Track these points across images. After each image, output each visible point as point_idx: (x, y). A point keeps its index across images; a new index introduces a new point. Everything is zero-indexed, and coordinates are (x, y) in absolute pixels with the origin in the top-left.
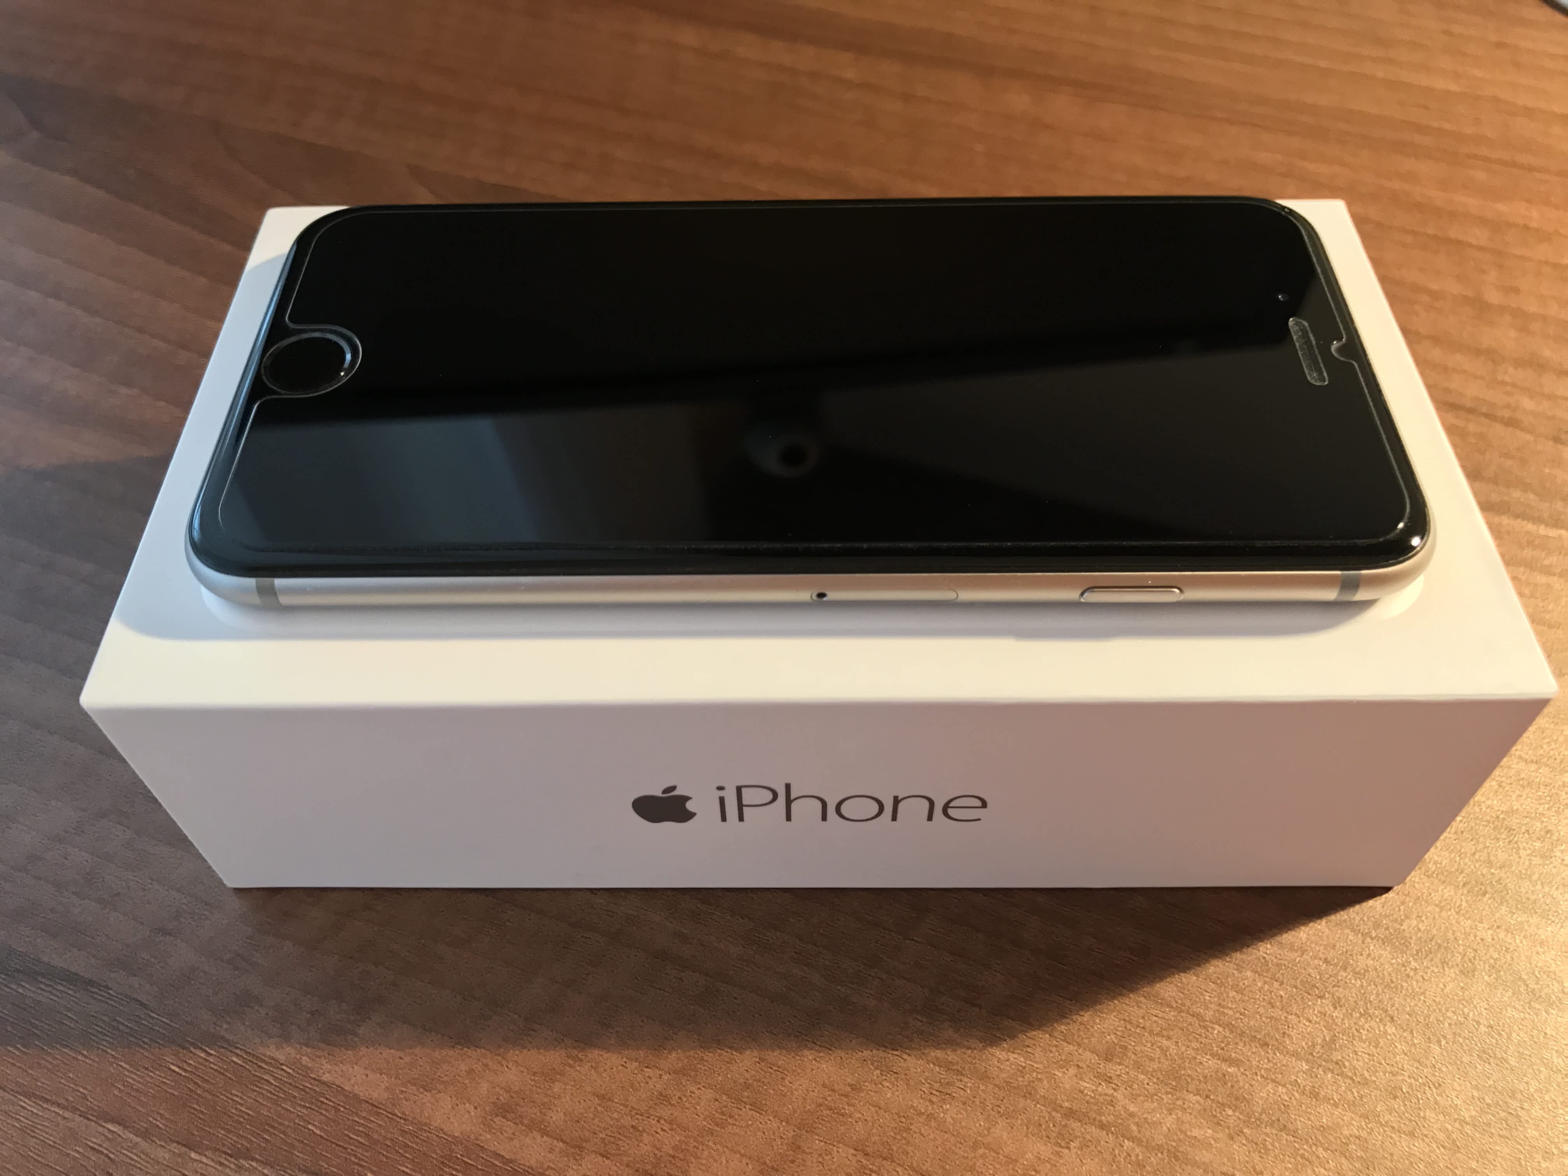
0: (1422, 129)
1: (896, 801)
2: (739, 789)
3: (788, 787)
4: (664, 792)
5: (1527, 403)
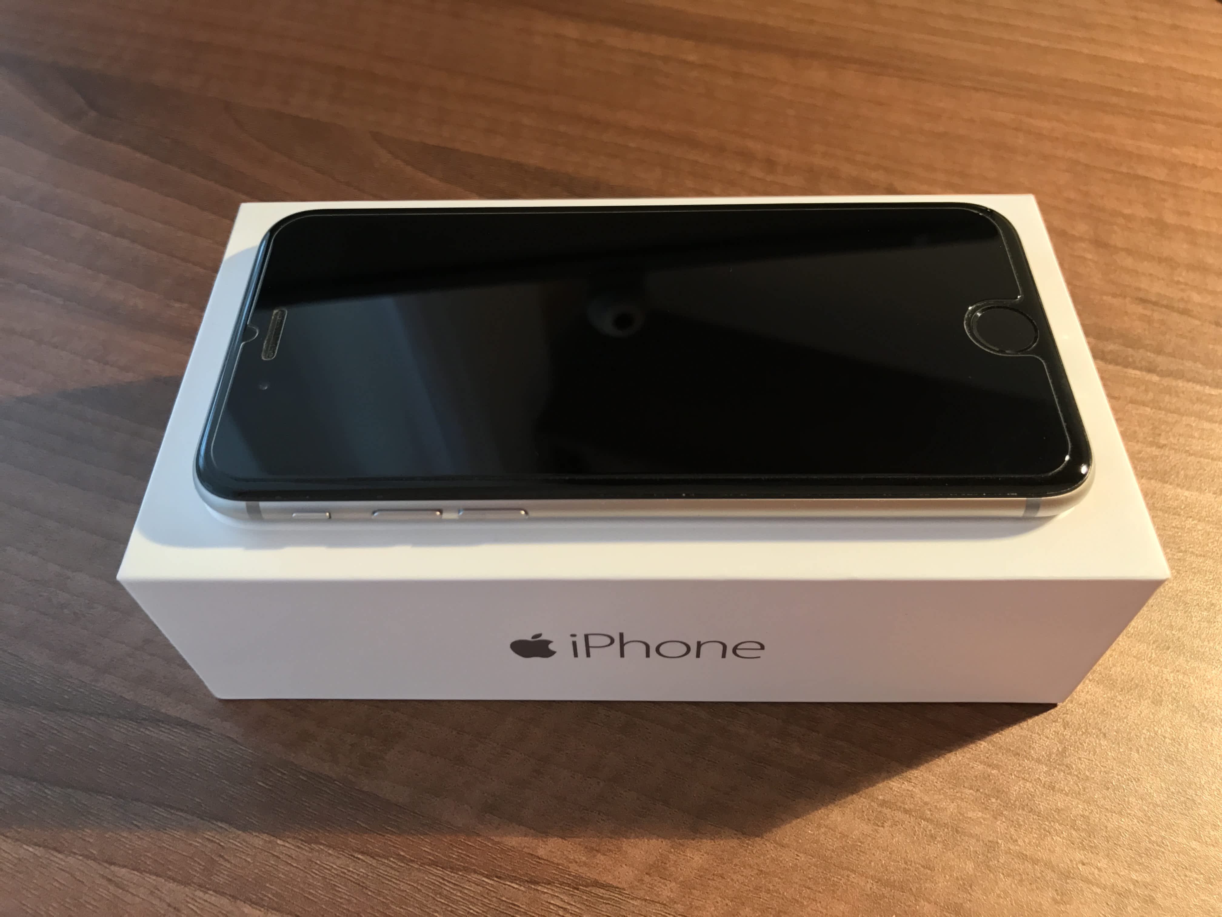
0: (1117, 92)
1: (699, 645)
2: (586, 637)
3: (621, 635)
4: (533, 638)
5: (1196, 297)
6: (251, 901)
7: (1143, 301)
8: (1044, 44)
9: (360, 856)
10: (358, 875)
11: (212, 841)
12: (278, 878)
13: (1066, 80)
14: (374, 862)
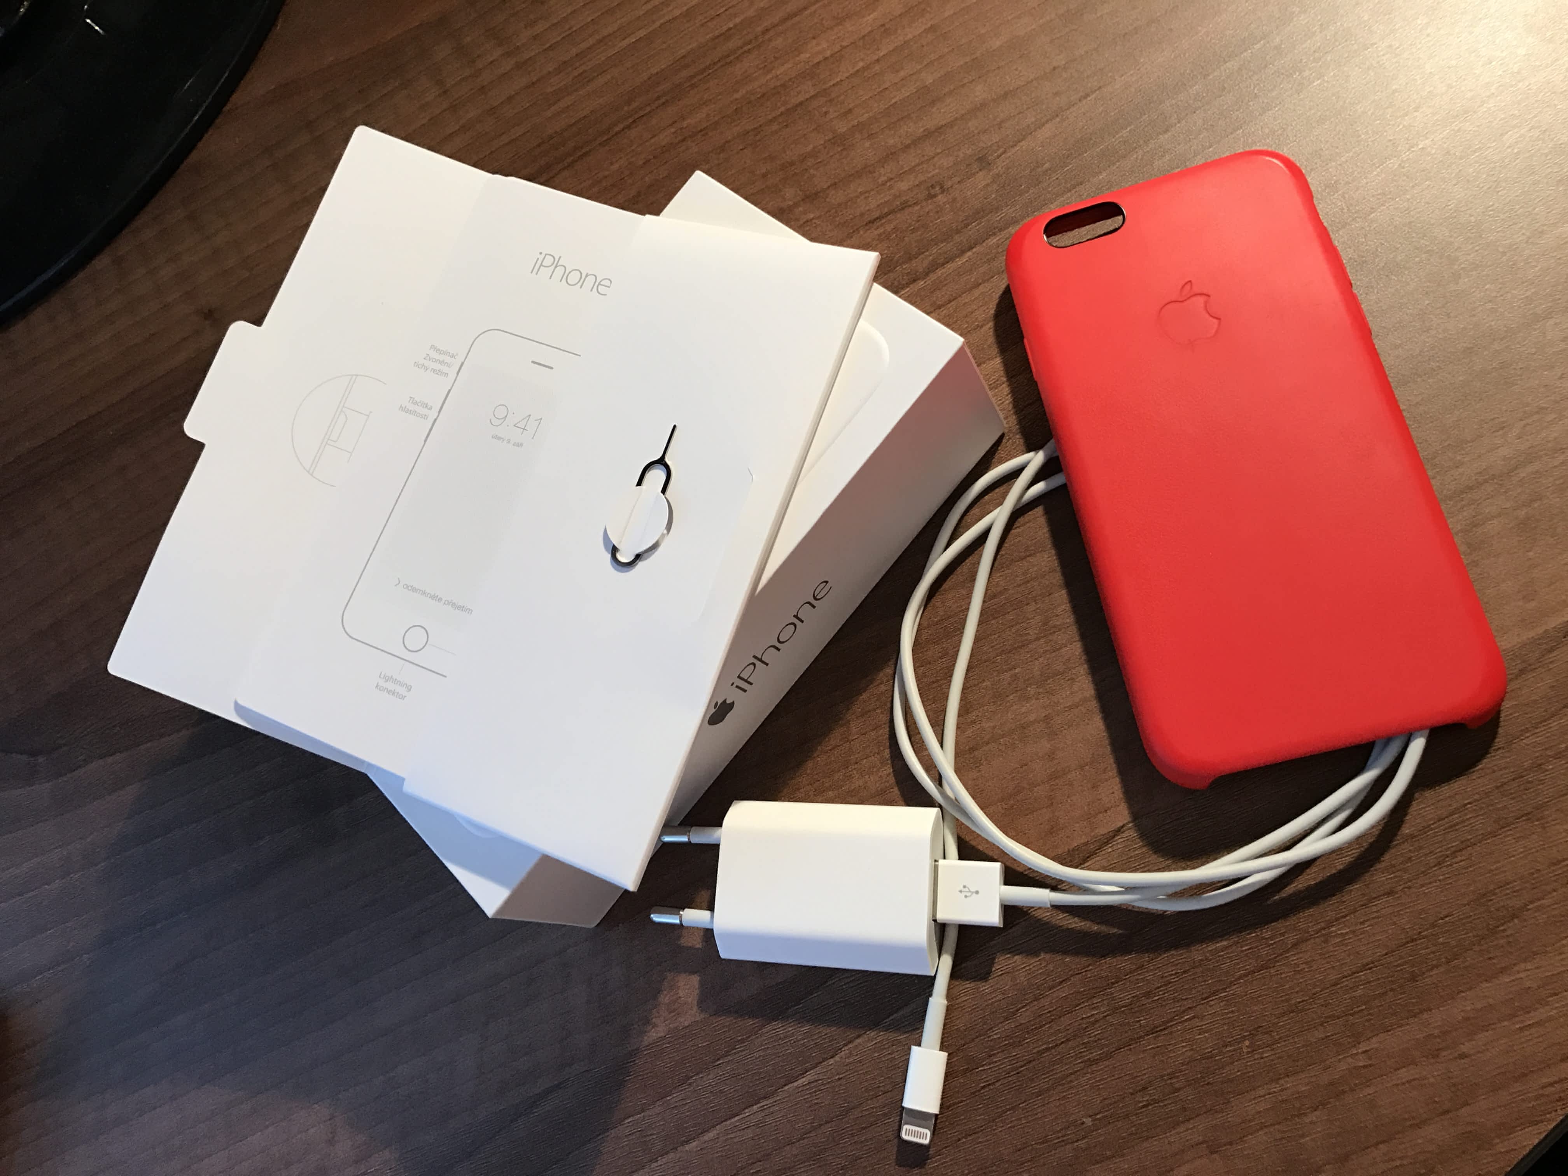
6: (685, 1141)
9: (718, 1063)
10: (728, 1073)
11: (633, 1133)
12: (687, 1116)
14: (729, 1058)
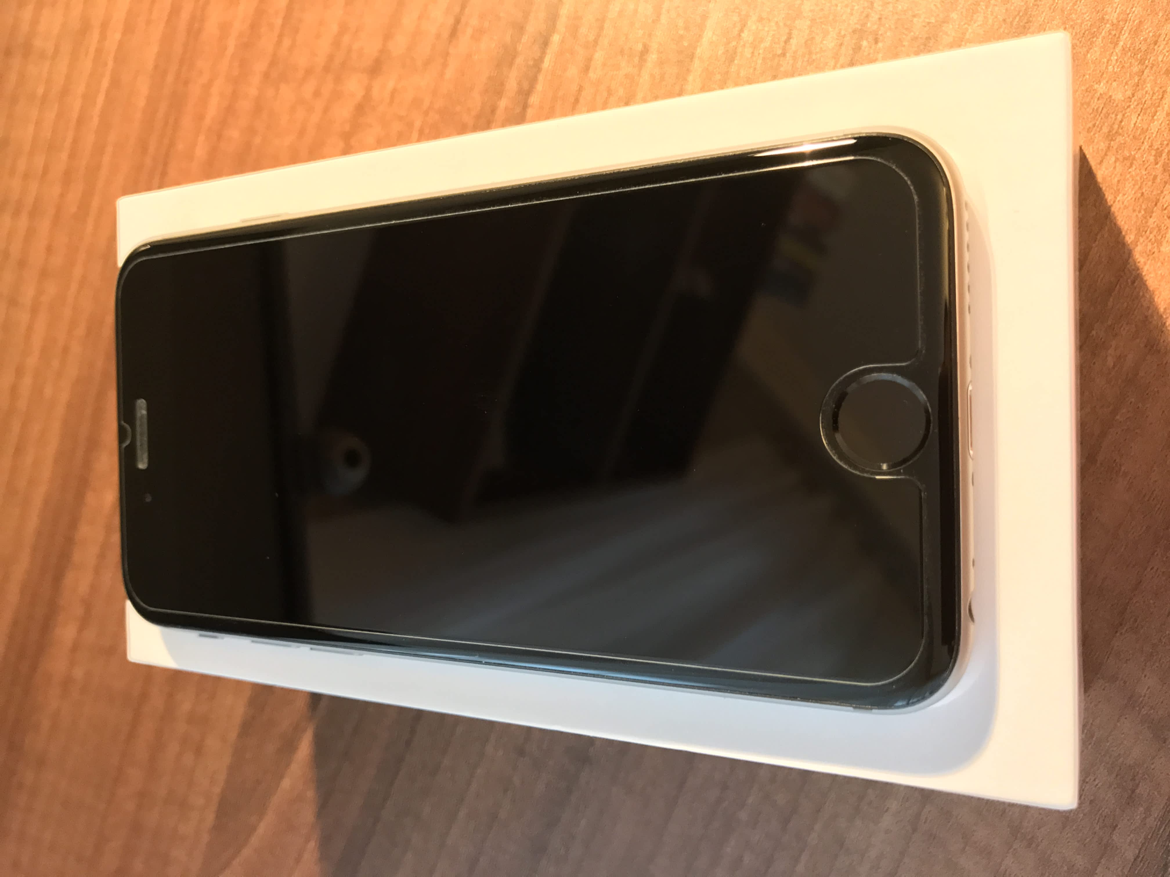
7: (454, 33)
8: (105, 83)
13: (156, 67)
